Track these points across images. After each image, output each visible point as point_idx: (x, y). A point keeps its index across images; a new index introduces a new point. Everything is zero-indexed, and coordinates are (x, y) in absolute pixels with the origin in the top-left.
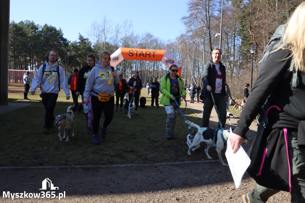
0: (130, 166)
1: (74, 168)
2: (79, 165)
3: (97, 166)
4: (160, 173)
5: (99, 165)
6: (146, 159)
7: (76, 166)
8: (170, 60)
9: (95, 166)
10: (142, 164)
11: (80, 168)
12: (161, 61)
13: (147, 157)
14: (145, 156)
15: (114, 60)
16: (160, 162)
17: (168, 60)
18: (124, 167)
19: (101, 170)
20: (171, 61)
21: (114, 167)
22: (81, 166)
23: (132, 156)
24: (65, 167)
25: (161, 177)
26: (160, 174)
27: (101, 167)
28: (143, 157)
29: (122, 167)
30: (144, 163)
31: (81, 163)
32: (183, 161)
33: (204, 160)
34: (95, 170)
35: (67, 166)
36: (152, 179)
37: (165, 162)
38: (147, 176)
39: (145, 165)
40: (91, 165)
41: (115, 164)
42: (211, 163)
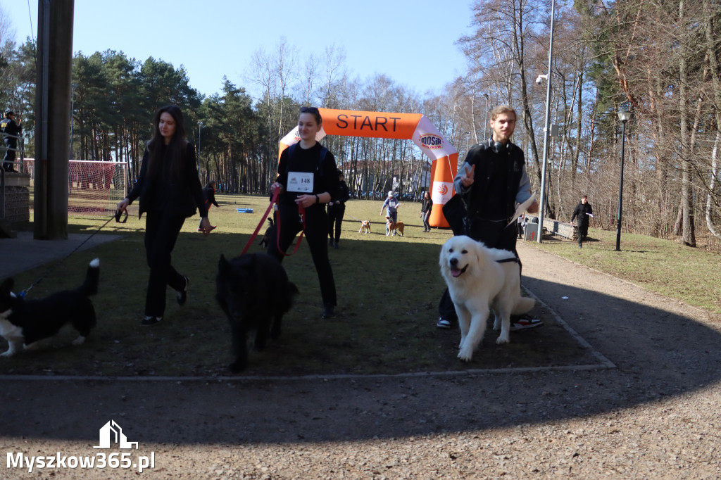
0: (343, 378)
1: (217, 382)
2: (227, 376)
3: (268, 378)
4: (413, 395)
5: (273, 375)
6: (380, 362)
7: (220, 379)
9: (263, 378)
10: (371, 374)
11: (229, 381)
12: (410, 138)
13: (381, 359)
14: (377, 356)
16: (411, 370)
18: (328, 381)
19: (276, 387)
21: (306, 380)
22: (233, 378)
23: (347, 355)
24: (195, 378)
25: (415, 406)
26: (412, 397)
27: (276, 381)
28: (372, 358)
29: (325, 380)
30: (375, 373)
33: (513, 366)
34: (263, 386)
35: (199, 378)
36: (392, 409)
37: (423, 371)
38: (381, 401)
39: (377, 376)
40: (254, 375)
41: (309, 373)
42: (529, 373)
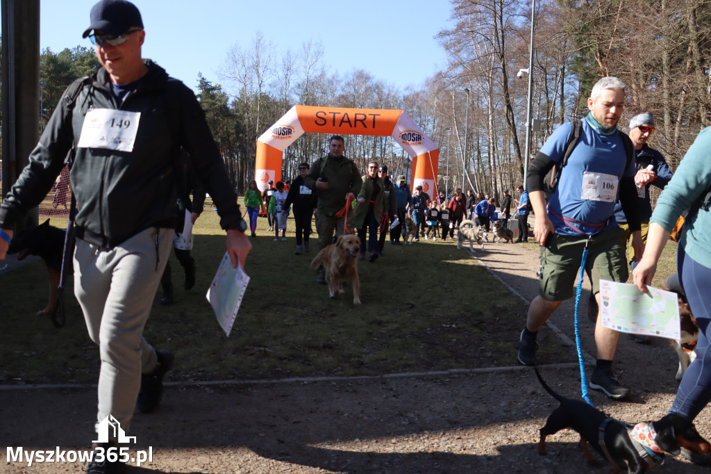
0: (324, 381)
1: (195, 387)
2: (206, 380)
3: (247, 382)
4: (394, 396)
5: (252, 379)
6: (362, 364)
7: (199, 383)
8: (412, 133)
9: (242, 382)
10: (352, 375)
11: (207, 386)
12: (390, 135)
13: (361, 360)
14: (358, 357)
15: (281, 135)
16: (393, 371)
17: (407, 133)
18: (309, 384)
19: (255, 391)
20: (415, 136)
21: (285, 383)
22: (211, 383)
23: (327, 357)
24: (173, 384)
25: (397, 407)
26: (393, 399)
27: (255, 384)
28: (353, 359)
29: (305, 382)
30: (356, 375)
31: (210, 374)
32: (447, 368)
33: (497, 365)
34: (242, 390)
35: (176, 383)
36: (374, 411)
37: (405, 372)
38: (363, 403)
39: (357, 377)
40: (233, 378)
41: (288, 376)
42: (512, 371)
